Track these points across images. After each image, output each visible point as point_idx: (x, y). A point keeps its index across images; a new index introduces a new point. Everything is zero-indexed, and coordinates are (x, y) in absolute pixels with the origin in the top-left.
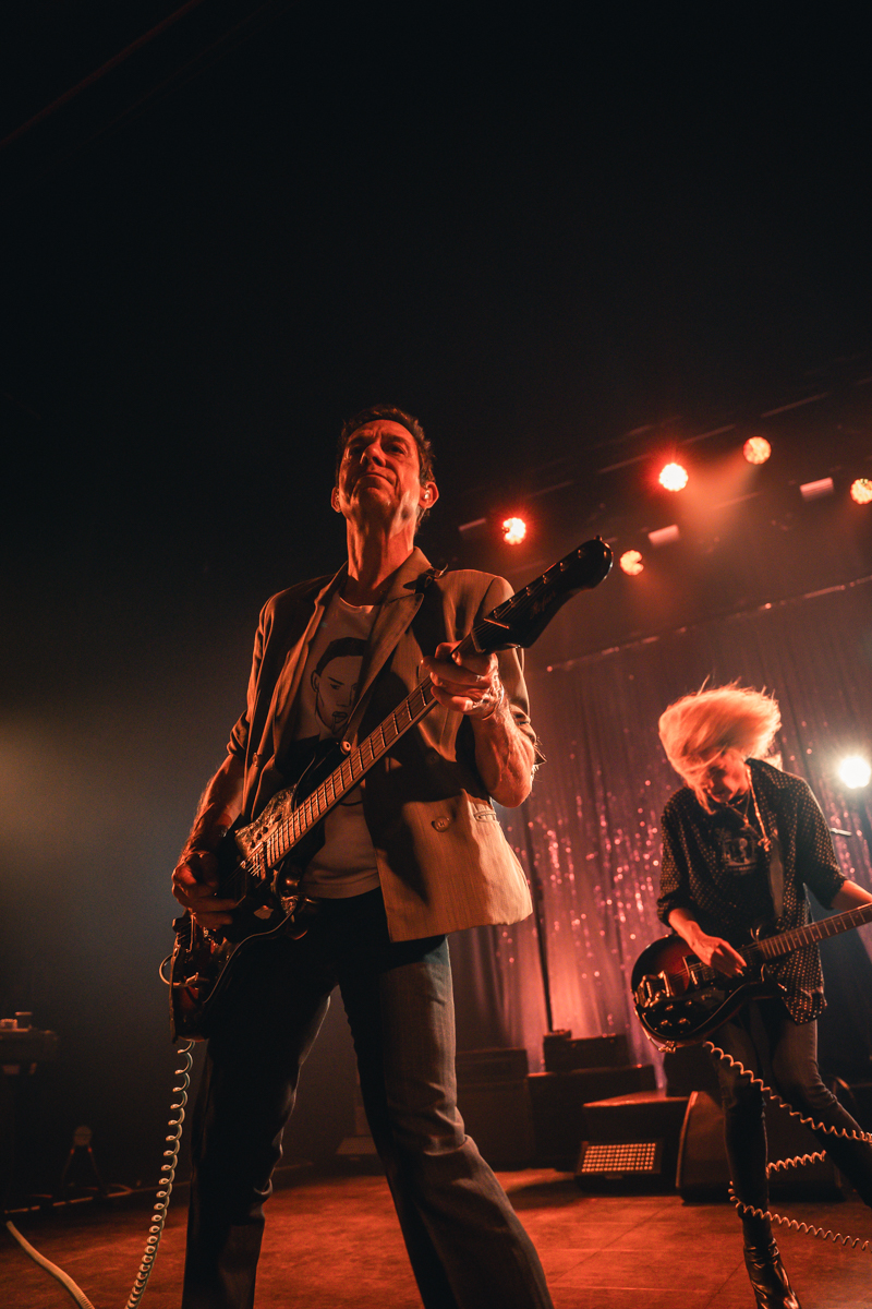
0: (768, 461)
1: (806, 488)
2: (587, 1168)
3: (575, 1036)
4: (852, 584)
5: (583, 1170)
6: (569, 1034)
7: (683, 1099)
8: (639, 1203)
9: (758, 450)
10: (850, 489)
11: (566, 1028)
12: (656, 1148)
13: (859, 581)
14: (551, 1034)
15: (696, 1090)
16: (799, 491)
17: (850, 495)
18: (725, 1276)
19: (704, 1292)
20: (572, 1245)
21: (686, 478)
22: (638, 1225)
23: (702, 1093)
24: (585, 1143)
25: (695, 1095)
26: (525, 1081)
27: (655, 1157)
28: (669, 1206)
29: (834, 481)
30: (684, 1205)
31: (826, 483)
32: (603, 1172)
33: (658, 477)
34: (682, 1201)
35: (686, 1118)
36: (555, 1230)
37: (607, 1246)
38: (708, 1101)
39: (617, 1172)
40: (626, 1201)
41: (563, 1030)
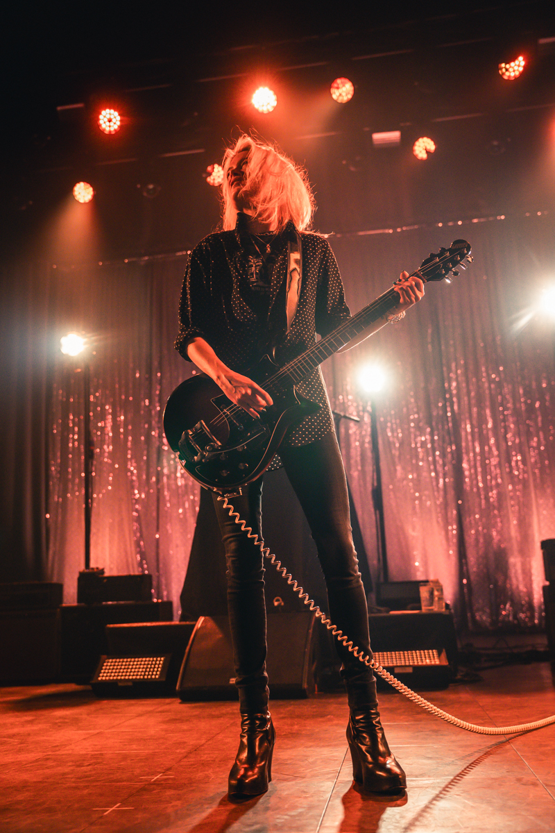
0: (349, 102)
1: (378, 137)
2: (103, 676)
3: (107, 574)
4: (399, 230)
5: (100, 679)
6: (102, 571)
7: (192, 623)
8: (144, 702)
9: (343, 91)
10: (413, 144)
11: (101, 567)
12: (164, 661)
13: (404, 228)
14: (86, 571)
15: (203, 616)
16: (371, 137)
17: (412, 150)
18: (203, 741)
19: (184, 751)
20: (79, 729)
21: (275, 103)
22: (139, 715)
23: (207, 617)
24: (104, 657)
25: (202, 619)
26: (59, 610)
27: (163, 668)
28: (168, 704)
29: (402, 135)
30: (180, 703)
31: (394, 135)
32: (117, 679)
33: (250, 98)
34: (180, 701)
35: (192, 636)
36: (66, 720)
37: (109, 728)
38: (211, 624)
39: (129, 679)
40: (132, 702)
41: (97, 568)
